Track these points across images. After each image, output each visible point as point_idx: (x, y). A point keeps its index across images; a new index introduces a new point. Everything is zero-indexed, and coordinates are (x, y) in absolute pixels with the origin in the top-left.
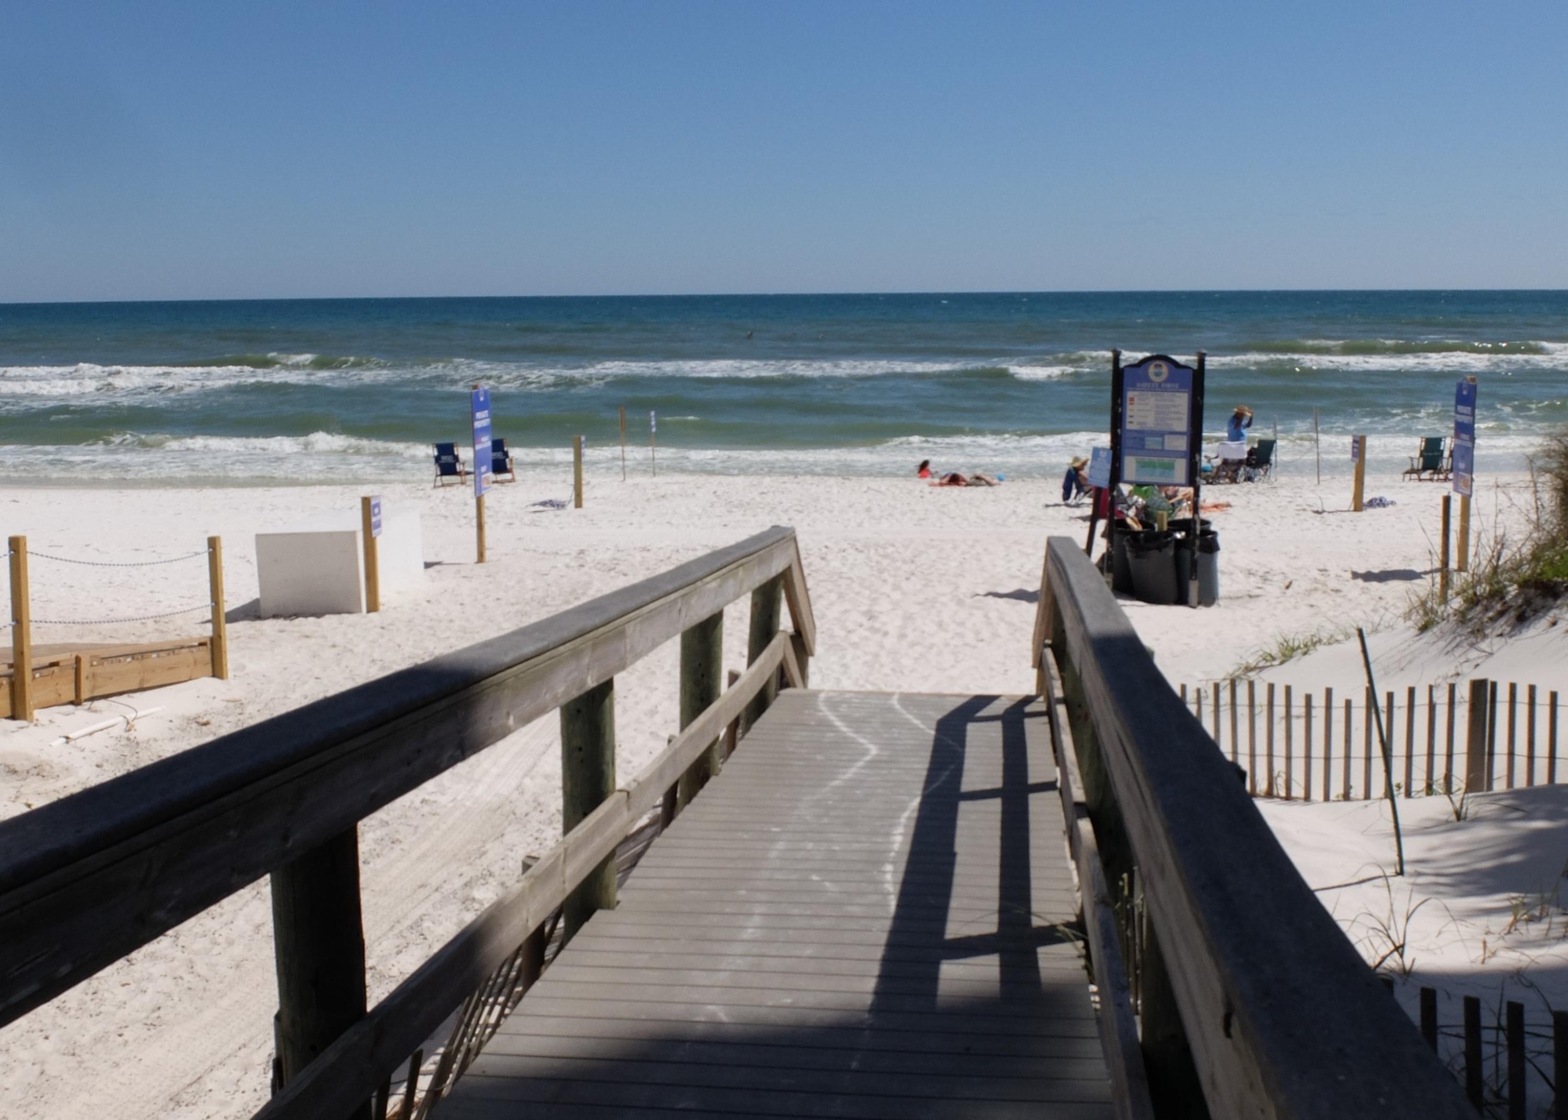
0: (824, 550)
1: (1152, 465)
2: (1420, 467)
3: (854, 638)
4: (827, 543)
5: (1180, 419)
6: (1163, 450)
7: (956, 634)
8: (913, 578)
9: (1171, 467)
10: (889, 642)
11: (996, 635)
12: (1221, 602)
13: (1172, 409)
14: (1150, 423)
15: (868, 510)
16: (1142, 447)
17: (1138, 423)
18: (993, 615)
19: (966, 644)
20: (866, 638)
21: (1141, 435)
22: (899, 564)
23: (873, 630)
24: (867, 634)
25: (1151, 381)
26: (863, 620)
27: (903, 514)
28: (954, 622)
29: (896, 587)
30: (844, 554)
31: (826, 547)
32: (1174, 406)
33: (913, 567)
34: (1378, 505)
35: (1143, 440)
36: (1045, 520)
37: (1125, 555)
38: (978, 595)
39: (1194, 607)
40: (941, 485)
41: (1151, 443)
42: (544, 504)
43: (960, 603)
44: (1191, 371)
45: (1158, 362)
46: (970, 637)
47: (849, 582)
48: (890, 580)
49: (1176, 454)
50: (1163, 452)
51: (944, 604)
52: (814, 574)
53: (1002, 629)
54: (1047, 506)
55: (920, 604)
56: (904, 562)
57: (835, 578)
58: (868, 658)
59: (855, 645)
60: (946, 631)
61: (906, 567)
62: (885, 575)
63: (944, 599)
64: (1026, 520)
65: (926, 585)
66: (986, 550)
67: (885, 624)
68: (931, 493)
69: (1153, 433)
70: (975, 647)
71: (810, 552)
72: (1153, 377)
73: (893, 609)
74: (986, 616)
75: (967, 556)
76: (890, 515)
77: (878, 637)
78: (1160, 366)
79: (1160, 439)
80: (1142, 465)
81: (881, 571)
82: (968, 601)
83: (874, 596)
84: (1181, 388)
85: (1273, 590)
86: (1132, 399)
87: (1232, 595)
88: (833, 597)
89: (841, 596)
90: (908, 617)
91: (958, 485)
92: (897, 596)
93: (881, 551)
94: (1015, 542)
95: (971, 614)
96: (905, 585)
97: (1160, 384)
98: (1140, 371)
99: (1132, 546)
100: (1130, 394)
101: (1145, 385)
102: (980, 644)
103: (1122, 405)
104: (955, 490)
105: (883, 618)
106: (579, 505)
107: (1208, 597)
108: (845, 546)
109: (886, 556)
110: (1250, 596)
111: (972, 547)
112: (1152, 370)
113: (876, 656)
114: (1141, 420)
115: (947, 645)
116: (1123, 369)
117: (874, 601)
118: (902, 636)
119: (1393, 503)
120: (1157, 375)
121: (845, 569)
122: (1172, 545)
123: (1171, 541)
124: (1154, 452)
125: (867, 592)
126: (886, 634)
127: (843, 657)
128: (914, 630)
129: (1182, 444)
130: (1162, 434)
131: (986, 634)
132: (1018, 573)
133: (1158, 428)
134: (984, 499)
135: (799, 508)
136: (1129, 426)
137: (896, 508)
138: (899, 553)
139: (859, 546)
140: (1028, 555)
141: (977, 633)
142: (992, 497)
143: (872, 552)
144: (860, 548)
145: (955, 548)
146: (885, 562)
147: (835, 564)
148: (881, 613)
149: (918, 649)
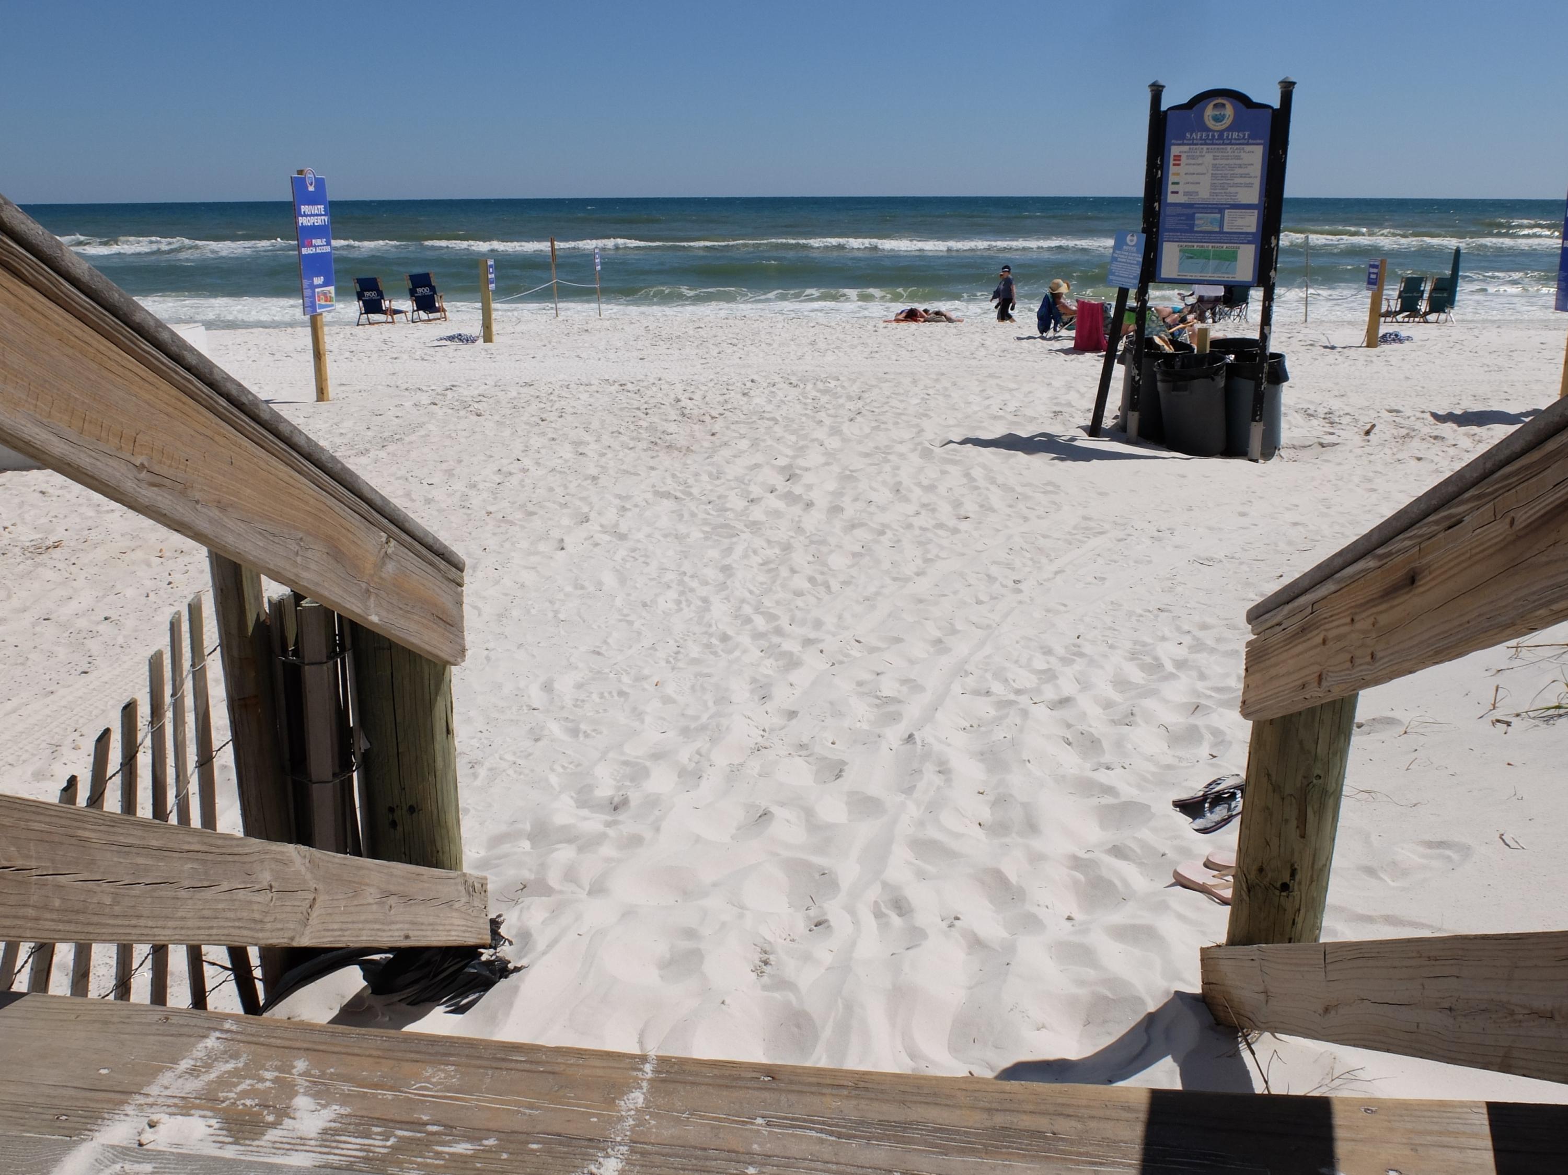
0: (749, 384)
1: (1204, 255)
2: (1398, 309)
3: (757, 513)
4: (755, 377)
5: (1249, 185)
6: (1221, 232)
7: (924, 505)
8: (859, 419)
9: (1232, 257)
10: (813, 521)
11: (985, 507)
12: (1283, 452)
13: (1238, 171)
14: (1204, 194)
15: (813, 343)
16: (1191, 229)
17: (1186, 194)
18: (977, 473)
19: (941, 526)
20: (777, 514)
21: (1190, 210)
22: (841, 401)
23: (791, 498)
24: (780, 505)
25: (1208, 130)
26: (778, 481)
27: (853, 347)
28: (919, 484)
29: (835, 431)
30: (773, 389)
31: (753, 381)
32: (1240, 166)
33: (860, 404)
34: (1394, 340)
35: (1192, 217)
36: (1021, 353)
37: (1156, 385)
38: (951, 442)
39: (1256, 461)
40: (897, 320)
41: (1203, 222)
42: (451, 338)
43: (926, 454)
44: (1271, 111)
45: (1220, 100)
46: (945, 512)
47: (771, 423)
48: (828, 421)
49: (1241, 237)
50: (1221, 236)
51: (902, 456)
52: (727, 414)
53: (996, 498)
54: (1019, 339)
55: (867, 455)
56: (850, 398)
57: (754, 418)
58: (772, 552)
59: (755, 527)
60: (907, 500)
61: (850, 405)
62: (822, 415)
63: (902, 449)
64: (998, 353)
65: (877, 428)
66: (955, 384)
67: (809, 487)
68: (885, 327)
69: (1207, 208)
70: (955, 531)
71: (730, 388)
72: (1210, 123)
73: (827, 464)
74: (967, 475)
75: (931, 391)
76: (837, 348)
77: (797, 510)
78: (1223, 105)
79: (1218, 216)
80: (1189, 255)
81: (816, 410)
82: (938, 450)
83: (801, 443)
84: (1253, 138)
85: (1350, 436)
86: (1178, 158)
87: (1296, 443)
88: (744, 444)
89: (755, 443)
90: (848, 477)
91: (916, 321)
92: (834, 443)
93: (820, 385)
94: (991, 376)
95: (944, 472)
96: (846, 428)
97: (1221, 132)
98: (1192, 114)
99: (1165, 373)
100: (1175, 150)
101: (1197, 135)
102: (964, 526)
103: (1163, 167)
104: (913, 325)
105: (808, 478)
106: (488, 338)
107: (1270, 449)
108: (777, 379)
109: (825, 392)
110: (1322, 445)
111: (937, 380)
112: (1209, 112)
113: (787, 548)
114: (1191, 188)
115: (910, 526)
116: (1165, 112)
117: (801, 450)
118: (835, 510)
119: (1409, 338)
120: (1217, 119)
121: (769, 408)
122: (1223, 372)
123: (1220, 368)
124: (1208, 236)
125: (793, 438)
126: (809, 505)
127: (729, 550)
128: (856, 499)
129: (1250, 222)
130: (1220, 209)
131: (970, 507)
132: (1001, 413)
133: (1215, 200)
134: (946, 333)
135: (735, 341)
136: (1171, 199)
137: (845, 341)
138: (843, 387)
139: (794, 380)
140: (1011, 390)
141: (957, 504)
142: (955, 331)
143: (810, 386)
144: (795, 382)
145: (915, 382)
146: (824, 399)
147: (759, 400)
148: (807, 469)
149: (859, 533)
